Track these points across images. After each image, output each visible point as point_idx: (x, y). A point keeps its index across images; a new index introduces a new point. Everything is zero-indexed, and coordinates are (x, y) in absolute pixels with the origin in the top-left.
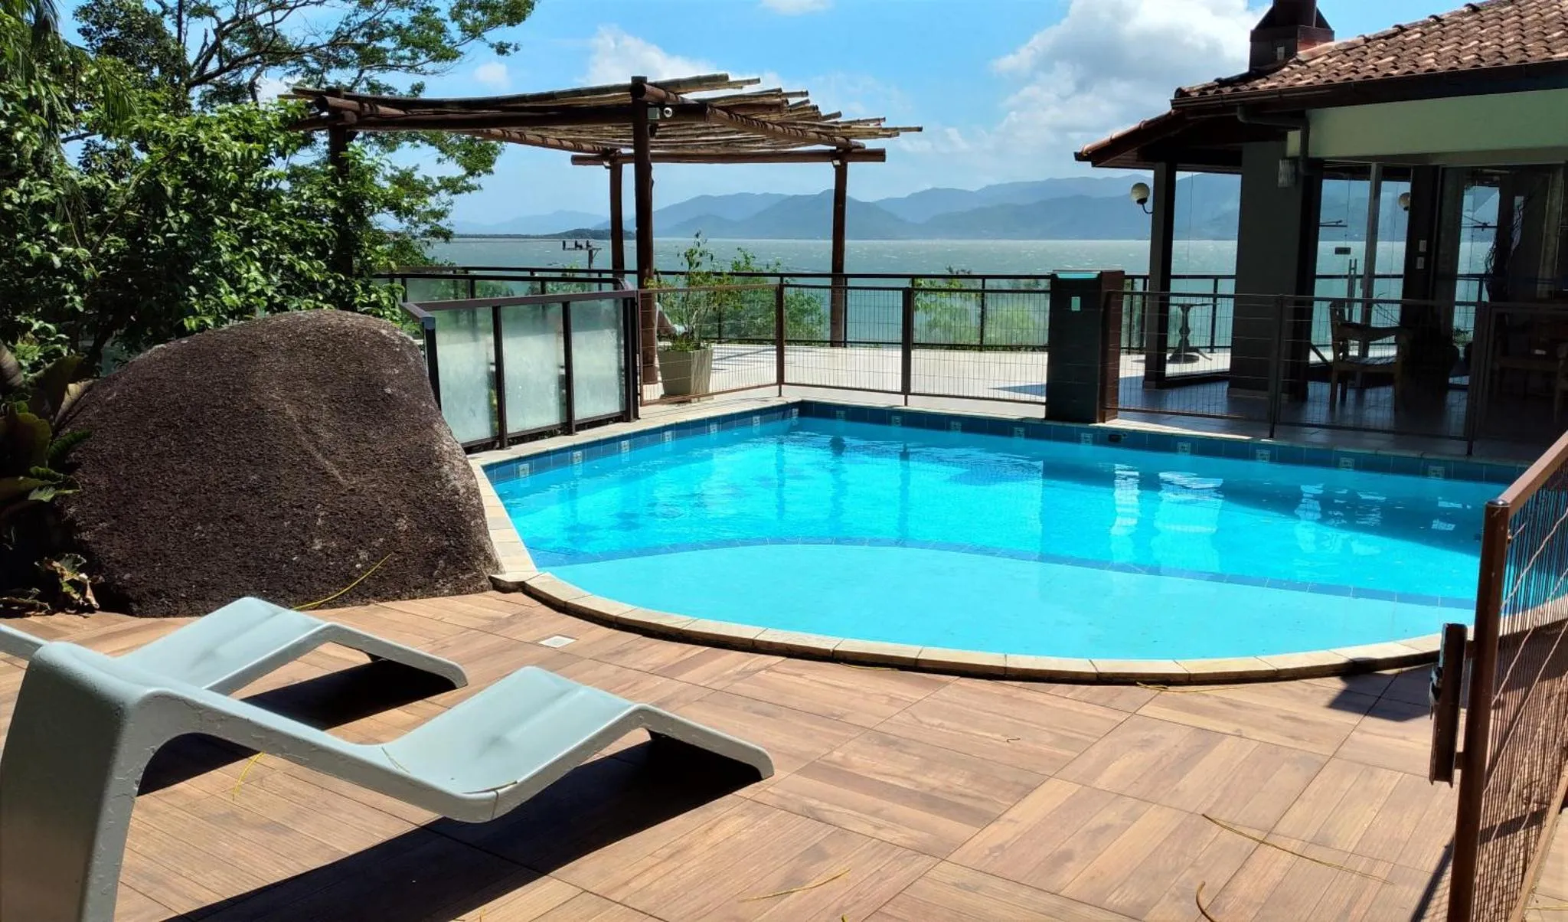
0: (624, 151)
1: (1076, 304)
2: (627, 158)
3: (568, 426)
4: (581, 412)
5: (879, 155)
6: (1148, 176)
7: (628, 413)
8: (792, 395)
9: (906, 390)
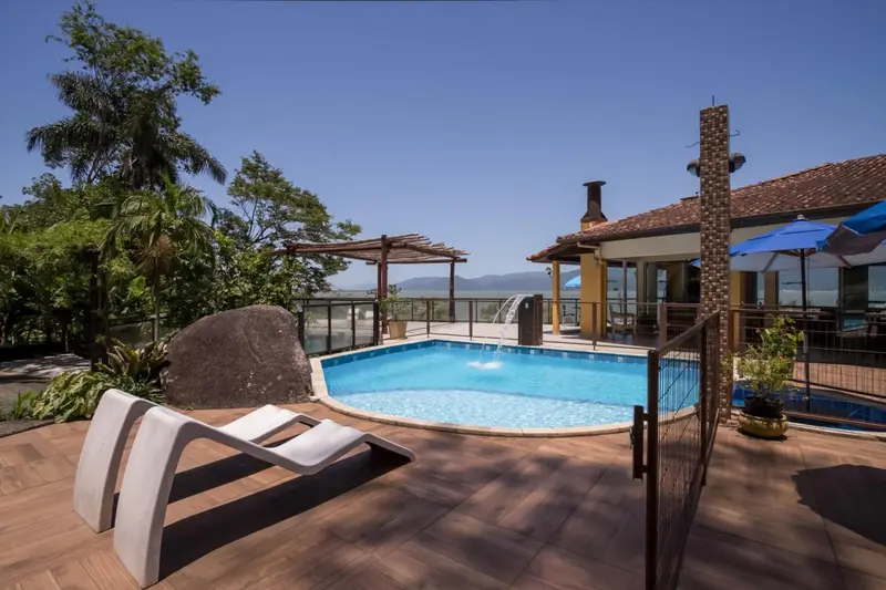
1: (527, 306)
3: (354, 347)
4: (358, 343)
5: (465, 261)
6: (550, 266)
8: (431, 337)
9: (471, 335)
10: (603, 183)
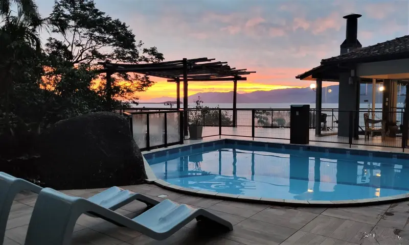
0: (180, 78)
1: (297, 114)
2: (181, 80)
3: (166, 145)
4: (169, 142)
5: (245, 79)
7: (181, 142)
8: (223, 137)
9: (253, 136)
10: (360, 16)
